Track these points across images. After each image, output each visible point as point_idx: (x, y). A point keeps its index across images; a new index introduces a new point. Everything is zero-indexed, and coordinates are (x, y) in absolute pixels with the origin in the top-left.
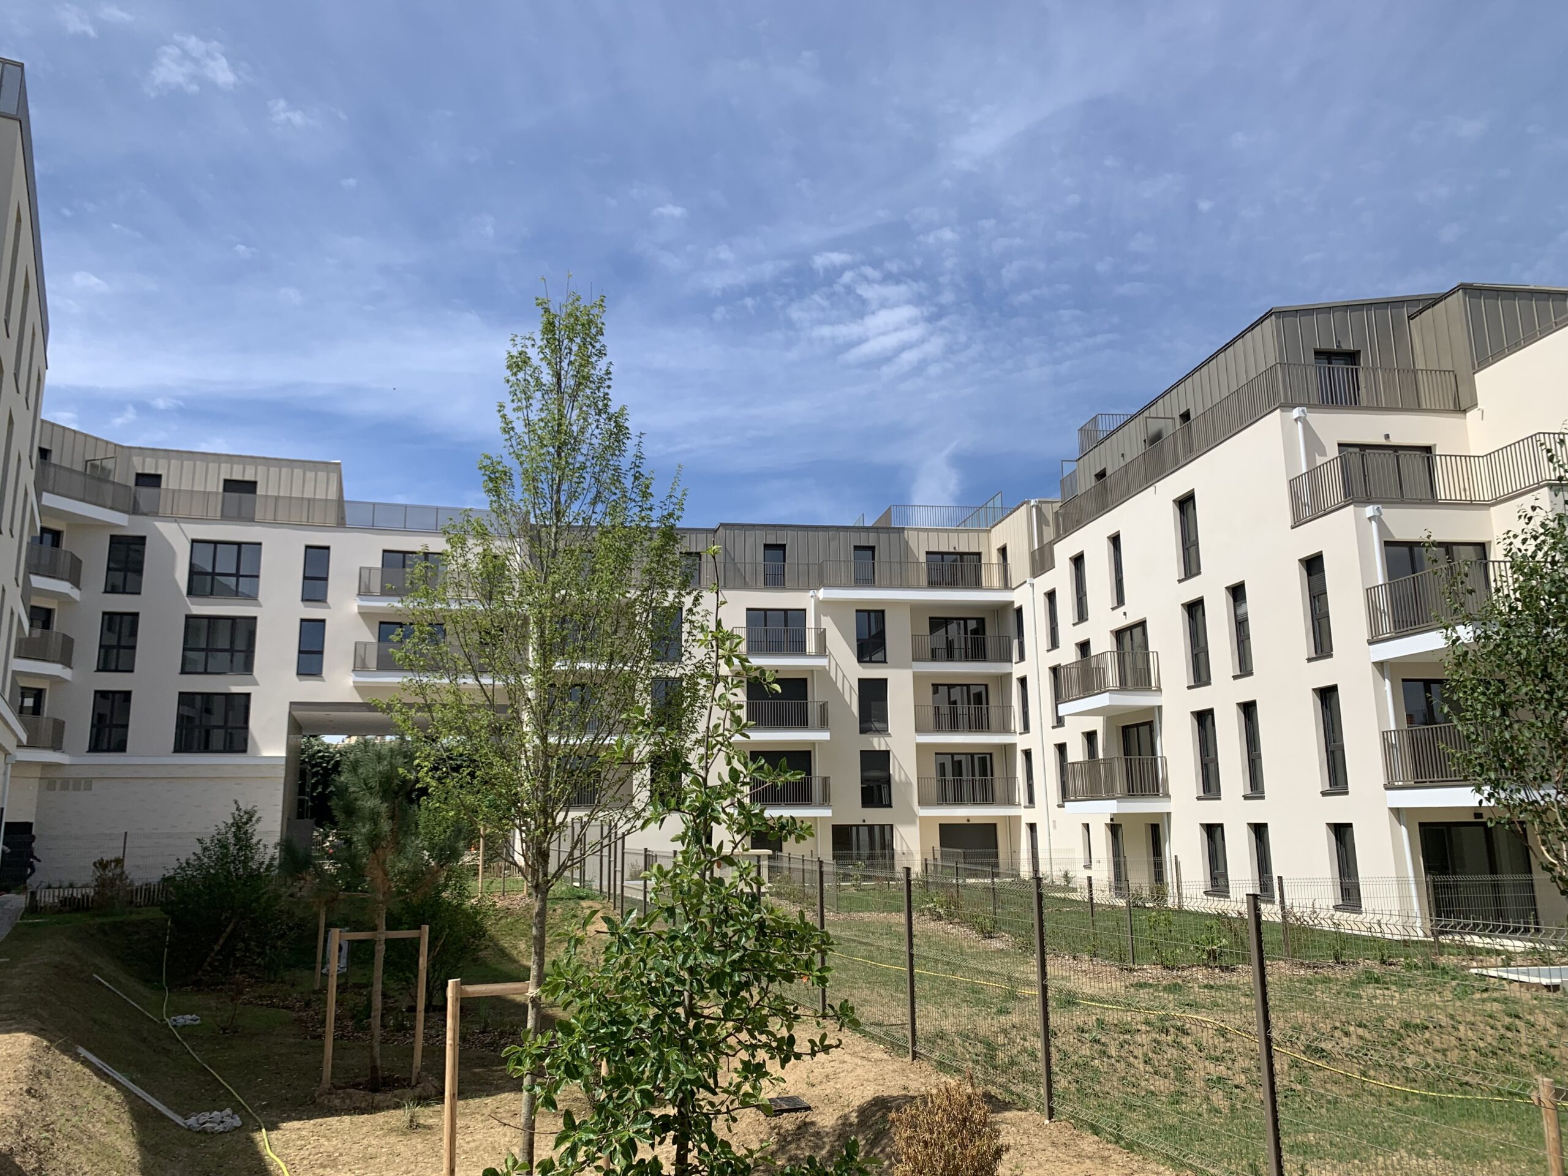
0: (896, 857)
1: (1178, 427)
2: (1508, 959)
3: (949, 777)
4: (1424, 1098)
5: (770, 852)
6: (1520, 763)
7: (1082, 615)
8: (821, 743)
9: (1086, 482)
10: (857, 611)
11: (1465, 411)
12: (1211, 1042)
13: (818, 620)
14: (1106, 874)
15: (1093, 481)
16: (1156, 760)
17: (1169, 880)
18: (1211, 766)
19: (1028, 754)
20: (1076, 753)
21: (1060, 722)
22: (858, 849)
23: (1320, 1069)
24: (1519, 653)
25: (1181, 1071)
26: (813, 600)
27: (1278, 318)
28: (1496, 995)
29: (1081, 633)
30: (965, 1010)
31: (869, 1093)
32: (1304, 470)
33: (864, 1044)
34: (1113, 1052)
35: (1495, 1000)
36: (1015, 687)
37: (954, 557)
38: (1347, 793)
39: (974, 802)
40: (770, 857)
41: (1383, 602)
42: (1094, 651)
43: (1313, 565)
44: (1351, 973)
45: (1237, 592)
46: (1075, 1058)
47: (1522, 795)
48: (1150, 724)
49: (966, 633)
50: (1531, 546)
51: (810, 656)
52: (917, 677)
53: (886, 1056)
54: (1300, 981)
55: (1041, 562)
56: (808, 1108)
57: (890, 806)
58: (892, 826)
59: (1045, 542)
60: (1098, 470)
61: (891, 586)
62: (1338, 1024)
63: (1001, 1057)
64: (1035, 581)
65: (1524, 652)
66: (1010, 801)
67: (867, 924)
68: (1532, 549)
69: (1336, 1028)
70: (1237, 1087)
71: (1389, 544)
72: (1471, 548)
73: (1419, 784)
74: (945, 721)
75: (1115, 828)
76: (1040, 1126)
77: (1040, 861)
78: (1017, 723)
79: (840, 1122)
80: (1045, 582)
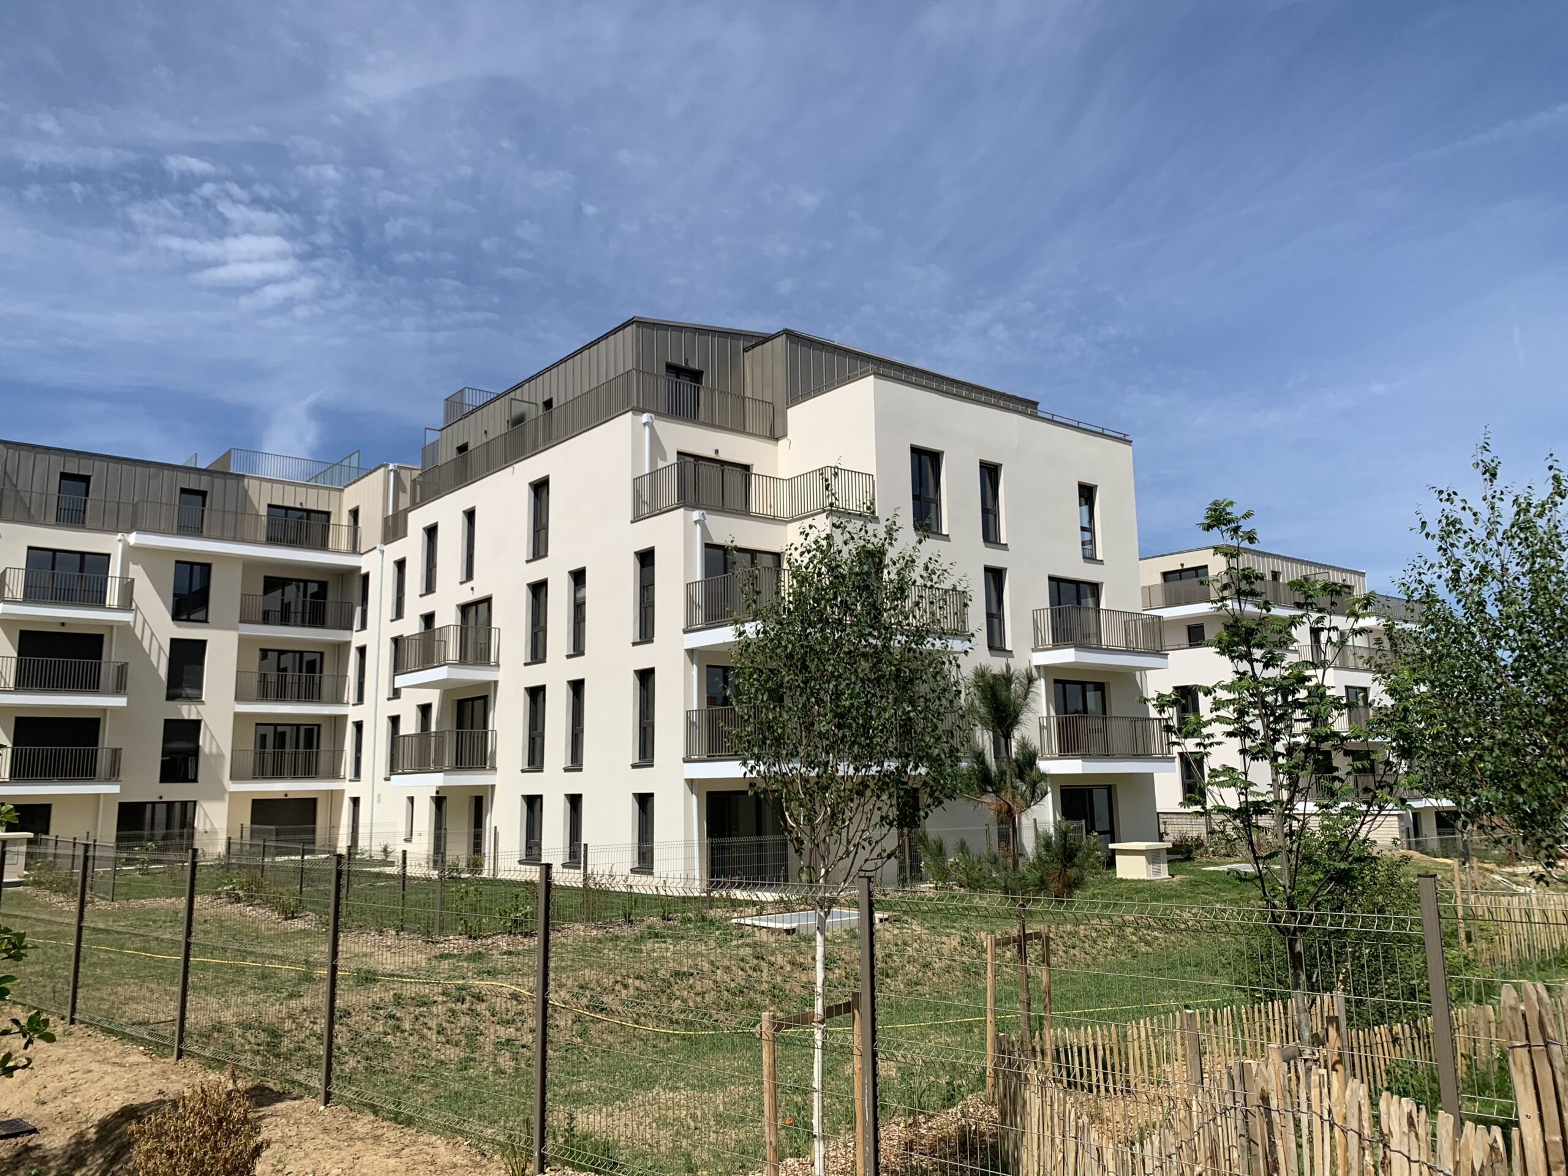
0: (197, 837)
1: (540, 413)
2: (761, 908)
3: (269, 749)
4: (683, 1038)
5: (31, 835)
6: (778, 741)
7: (430, 587)
8: (115, 710)
9: (447, 454)
10: (177, 562)
11: (777, 439)
12: (504, 1006)
13: (124, 568)
14: (426, 847)
15: (454, 454)
16: (486, 733)
17: (487, 851)
18: (538, 740)
19: (359, 726)
20: (409, 726)
21: (396, 694)
22: (152, 828)
23: (600, 1021)
24: (786, 647)
25: (473, 1037)
26: (120, 545)
27: (638, 327)
28: (749, 940)
29: (428, 605)
30: (251, 997)
31: (116, 1104)
32: (647, 472)
33: (119, 1047)
34: (407, 1026)
35: (747, 945)
36: (353, 657)
37: (300, 513)
38: (652, 766)
39: (295, 775)
40: (30, 842)
41: (699, 598)
42: (438, 623)
43: (646, 558)
44: (637, 930)
45: (579, 577)
46: (367, 1036)
47: (776, 769)
48: (485, 699)
49: (305, 596)
50: (806, 558)
51: (111, 609)
52: (243, 641)
53: (144, 1059)
54: (592, 941)
55: (394, 529)
56: (34, 1131)
57: (195, 780)
58: (195, 802)
59: (400, 509)
60: (460, 444)
61: (221, 538)
62: (619, 978)
63: (286, 1044)
64: (386, 548)
65: (790, 646)
66: (334, 775)
67: (147, 912)
68: (806, 560)
69: (617, 982)
70: (523, 1046)
71: (708, 546)
72: (770, 556)
73: (711, 758)
74: (272, 690)
75: (439, 801)
76: (312, 1114)
77: (360, 836)
78: (351, 694)
79: (73, 1141)
80: (396, 550)
